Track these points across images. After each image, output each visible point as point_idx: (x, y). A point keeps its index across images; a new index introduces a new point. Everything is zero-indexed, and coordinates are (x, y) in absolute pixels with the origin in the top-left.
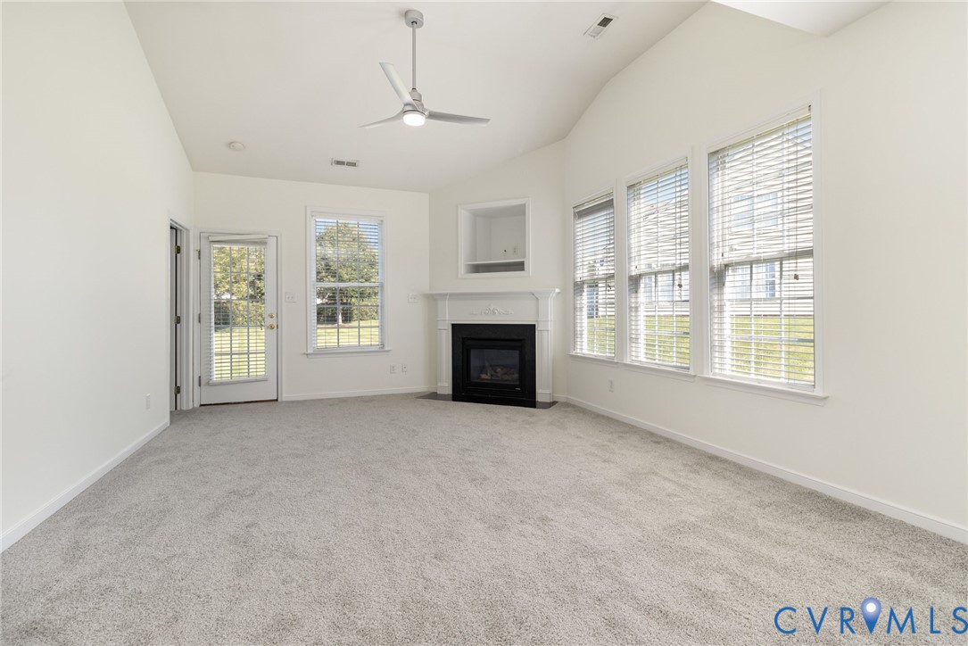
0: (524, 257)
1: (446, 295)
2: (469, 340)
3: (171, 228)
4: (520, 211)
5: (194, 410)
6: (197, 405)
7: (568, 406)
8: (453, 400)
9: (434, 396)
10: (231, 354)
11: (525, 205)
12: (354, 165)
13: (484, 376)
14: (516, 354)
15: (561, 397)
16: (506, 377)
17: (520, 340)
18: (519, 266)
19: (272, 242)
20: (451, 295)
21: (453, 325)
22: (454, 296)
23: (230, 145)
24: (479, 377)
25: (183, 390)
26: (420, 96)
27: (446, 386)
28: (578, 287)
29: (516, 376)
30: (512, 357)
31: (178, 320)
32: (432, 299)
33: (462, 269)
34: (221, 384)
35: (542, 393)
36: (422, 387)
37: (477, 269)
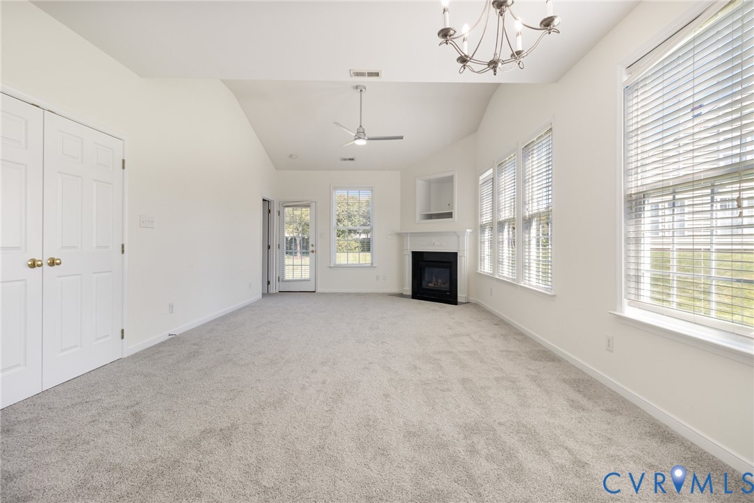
0: (452, 209)
1: (407, 233)
2: (421, 262)
3: (264, 200)
4: (450, 179)
5: (276, 293)
6: (278, 291)
7: (476, 306)
8: (413, 298)
9: (401, 295)
10: (301, 265)
11: (453, 176)
12: (353, 159)
13: (430, 285)
14: (448, 270)
15: (472, 299)
16: (443, 286)
17: (450, 262)
18: (450, 215)
19: (313, 205)
20: (412, 233)
21: (413, 252)
22: (413, 234)
23: (291, 156)
24: (428, 285)
25: (271, 283)
26: (364, 130)
27: (408, 289)
28: (483, 228)
29: (448, 285)
30: (445, 272)
31: (269, 247)
32: (401, 236)
33: (418, 217)
34: (288, 281)
35: (461, 296)
36: (395, 290)
37: (430, 217)
